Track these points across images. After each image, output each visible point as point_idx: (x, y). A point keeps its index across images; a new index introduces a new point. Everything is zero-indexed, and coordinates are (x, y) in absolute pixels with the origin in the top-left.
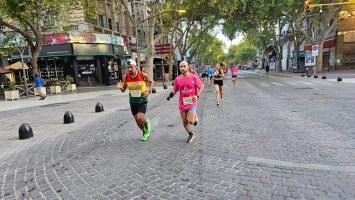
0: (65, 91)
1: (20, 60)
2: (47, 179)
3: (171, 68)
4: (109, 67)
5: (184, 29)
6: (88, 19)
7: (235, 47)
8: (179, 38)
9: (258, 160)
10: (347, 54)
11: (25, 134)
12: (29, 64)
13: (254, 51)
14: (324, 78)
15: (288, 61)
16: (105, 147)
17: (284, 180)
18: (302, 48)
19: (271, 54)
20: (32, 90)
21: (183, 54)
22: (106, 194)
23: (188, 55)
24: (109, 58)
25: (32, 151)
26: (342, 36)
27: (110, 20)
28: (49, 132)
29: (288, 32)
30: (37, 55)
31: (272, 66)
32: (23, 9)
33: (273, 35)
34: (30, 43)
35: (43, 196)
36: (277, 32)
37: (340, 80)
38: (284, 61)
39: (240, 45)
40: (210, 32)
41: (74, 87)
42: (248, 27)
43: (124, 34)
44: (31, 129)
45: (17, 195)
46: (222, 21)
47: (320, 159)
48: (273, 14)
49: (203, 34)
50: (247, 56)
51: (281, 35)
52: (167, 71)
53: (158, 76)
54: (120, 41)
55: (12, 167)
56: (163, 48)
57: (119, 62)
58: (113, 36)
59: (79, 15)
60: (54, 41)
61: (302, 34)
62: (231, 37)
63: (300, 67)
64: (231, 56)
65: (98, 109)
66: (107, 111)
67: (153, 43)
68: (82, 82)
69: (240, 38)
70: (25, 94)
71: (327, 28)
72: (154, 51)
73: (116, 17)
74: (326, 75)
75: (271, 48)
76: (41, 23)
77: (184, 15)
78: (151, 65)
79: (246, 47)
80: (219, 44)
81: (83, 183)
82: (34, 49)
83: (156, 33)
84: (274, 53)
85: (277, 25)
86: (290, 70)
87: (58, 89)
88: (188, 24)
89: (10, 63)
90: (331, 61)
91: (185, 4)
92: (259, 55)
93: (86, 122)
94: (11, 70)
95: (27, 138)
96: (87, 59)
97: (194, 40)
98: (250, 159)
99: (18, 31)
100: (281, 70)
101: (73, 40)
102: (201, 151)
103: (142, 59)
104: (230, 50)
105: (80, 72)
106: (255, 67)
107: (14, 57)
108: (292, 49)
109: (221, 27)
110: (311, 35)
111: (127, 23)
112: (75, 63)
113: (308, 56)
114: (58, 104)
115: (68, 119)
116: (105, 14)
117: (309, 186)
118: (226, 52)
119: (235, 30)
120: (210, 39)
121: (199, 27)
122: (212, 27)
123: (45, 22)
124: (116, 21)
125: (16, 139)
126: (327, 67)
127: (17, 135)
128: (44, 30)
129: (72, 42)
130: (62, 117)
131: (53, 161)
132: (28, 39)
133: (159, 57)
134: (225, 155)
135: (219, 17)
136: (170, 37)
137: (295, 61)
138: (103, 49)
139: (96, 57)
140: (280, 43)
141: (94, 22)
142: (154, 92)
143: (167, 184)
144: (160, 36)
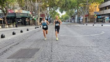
4: (26, 20)
5: (48, 10)
7: (63, 15)
8: (47, 12)
9: (62, 36)
10: (91, 19)
12: (4, 18)
13: (68, 17)
14: (84, 24)
19: (73, 18)
20: (5, 26)
21: (48, 17)
23: (49, 17)
24: (26, 17)
25: (18, 36)
26: (90, 14)
27: (26, 6)
29: (77, 12)
30: (6, 16)
31: (73, 21)
33: (73, 13)
37: (87, 25)
38: (76, 20)
39: (65, 15)
40: (56, 11)
43: (31, 10)
44: (15, 33)
46: (59, 8)
47: (72, 35)
48: (72, 7)
49: (54, 11)
50: (66, 18)
51: (75, 13)
54: (30, 13)
56: (43, 15)
57: (29, 18)
58: (27, 11)
59: (17, 4)
60: (10, 12)
62: (62, 13)
63: (79, 22)
64: (62, 18)
67: (40, 14)
69: (64, 13)
70: (3, 27)
72: (40, 16)
73: (28, 5)
75: (72, 16)
77: (48, 6)
78: (39, 20)
80: (58, 15)
82: (5, 14)
85: (74, 10)
86: (77, 23)
87: (12, 26)
88: (49, 8)
92: (70, 18)
96: (20, 17)
97: (51, 13)
100: (75, 22)
105: (17, 21)
106: (69, 21)
109: (59, 10)
111: (31, 7)
112: (16, 19)
113: (80, 19)
118: (61, 17)
119: (63, 11)
120: (56, 13)
121: (53, 9)
122: (56, 9)
124: (28, 7)
129: (15, 12)
133: (41, 18)
136: (44, 12)
137: (78, 20)
139: (22, 17)
144: (41, 12)
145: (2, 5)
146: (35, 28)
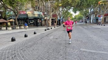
0: (25, 28)
1: (12, 18)
2: (19, 53)
3: (57, 22)
4: (38, 21)
5: (61, 10)
6: (32, 7)
8: (59, 13)
9: (84, 50)
11: (13, 40)
12: (15, 20)
13: (82, 17)
14: (104, 25)
15: (93, 20)
16: (37, 44)
17: (92, 56)
18: (97, 16)
19: (87, 18)
20: (15, 27)
21: (60, 17)
22: (37, 58)
23: (62, 18)
24: (38, 18)
25: (15, 45)
28: (20, 40)
29: (93, 11)
30: (17, 17)
31: (88, 22)
32: (13, 4)
33: (88, 12)
34: (15, 14)
35: (18, 58)
36: (90, 11)
38: (92, 20)
39: (78, 15)
40: (69, 11)
41: (28, 27)
42: (81, 10)
43: (43, 11)
44: (15, 39)
45: (11, 58)
46: (73, 8)
47: (103, 50)
48: (89, 6)
50: (80, 18)
51: (91, 12)
52: (55, 23)
53: (53, 24)
55: (9, 50)
56: (54, 16)
57: (41, 19)
58: (39, 12)
59: (29, 5)
60: (22, 13)
61: (97, 12)
62: (75, 13)
63: (97, 22)
64: (75, 18)
65: (35, 33)
66: (38, 34)
67: (51, 14)
68: (30, 25)
69: (78, 13)
70: (13, 29)
71: (105, 10)
72: (52, 17)
73: (40, 6)
74: (105, 25)
75: (87, 16)
76: (19, 8)
77: (61, 6)
78: (51, 21)
79: (80, 16)
80: (71, 15)
81: (30, 55)
82: (16, 15)
83: (52, 11)
84: (88, 18)
85: (90, 9)
86: (93, 23)
87: (23, 27)
88: (62, 9)
89: (9, 19)
90: (107, 20)
91: (61, 3)
92: (84, 18)
93: (31, 37)
94: (10, 21)
95: (14, 41)
96: (32, 18)
97: (64, 13)
98: (81, 49)
99: (12, 10)
101: (28, 13)
102: (66, 46)
103: (48, 19)
104: (75, 17)
105: (29, 22)
106: (82, 22)
107: (10, 18)
108: (94, 16)
109: (72, 9)
110: (100, 12)
111: (44, 8)
112: (28, 20)
113: (99, 19)
114: (23, 32)
115: (26, 36)
116: (37, 6)
117: (100, 58)
118: (74, 17)
119: (76, 11)
120: (69, 13)
121: (65, 9)
122: (69, 9)
123: (20, 8)
124: (41, 7)
125: (10, 41)
126: (105, 22)
127: (11, 40)
128: (19, 10)
129: (27, 13)
130: (24, 35)
131: (21, 48)
132: (15, 12)
133: (53, 18)
134: (73, 48)
135: (71, 6)
136: (56, 12)
137: (95, 20)
138: (36, 16)
139: (34, 18)
140: (90, 15)
141: (34, 8)
142: (51, 28)
143: (56, 56)
144: (53, 12)
145: (12, 6)
146: (45, 30)
